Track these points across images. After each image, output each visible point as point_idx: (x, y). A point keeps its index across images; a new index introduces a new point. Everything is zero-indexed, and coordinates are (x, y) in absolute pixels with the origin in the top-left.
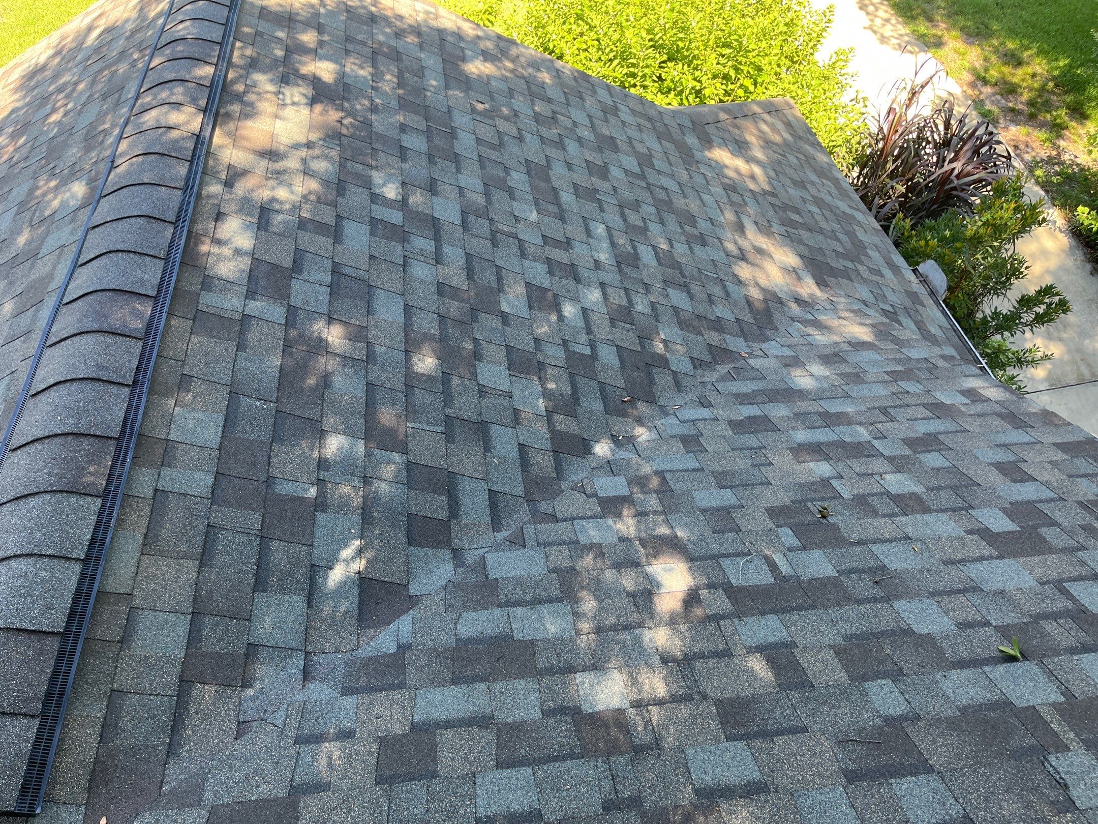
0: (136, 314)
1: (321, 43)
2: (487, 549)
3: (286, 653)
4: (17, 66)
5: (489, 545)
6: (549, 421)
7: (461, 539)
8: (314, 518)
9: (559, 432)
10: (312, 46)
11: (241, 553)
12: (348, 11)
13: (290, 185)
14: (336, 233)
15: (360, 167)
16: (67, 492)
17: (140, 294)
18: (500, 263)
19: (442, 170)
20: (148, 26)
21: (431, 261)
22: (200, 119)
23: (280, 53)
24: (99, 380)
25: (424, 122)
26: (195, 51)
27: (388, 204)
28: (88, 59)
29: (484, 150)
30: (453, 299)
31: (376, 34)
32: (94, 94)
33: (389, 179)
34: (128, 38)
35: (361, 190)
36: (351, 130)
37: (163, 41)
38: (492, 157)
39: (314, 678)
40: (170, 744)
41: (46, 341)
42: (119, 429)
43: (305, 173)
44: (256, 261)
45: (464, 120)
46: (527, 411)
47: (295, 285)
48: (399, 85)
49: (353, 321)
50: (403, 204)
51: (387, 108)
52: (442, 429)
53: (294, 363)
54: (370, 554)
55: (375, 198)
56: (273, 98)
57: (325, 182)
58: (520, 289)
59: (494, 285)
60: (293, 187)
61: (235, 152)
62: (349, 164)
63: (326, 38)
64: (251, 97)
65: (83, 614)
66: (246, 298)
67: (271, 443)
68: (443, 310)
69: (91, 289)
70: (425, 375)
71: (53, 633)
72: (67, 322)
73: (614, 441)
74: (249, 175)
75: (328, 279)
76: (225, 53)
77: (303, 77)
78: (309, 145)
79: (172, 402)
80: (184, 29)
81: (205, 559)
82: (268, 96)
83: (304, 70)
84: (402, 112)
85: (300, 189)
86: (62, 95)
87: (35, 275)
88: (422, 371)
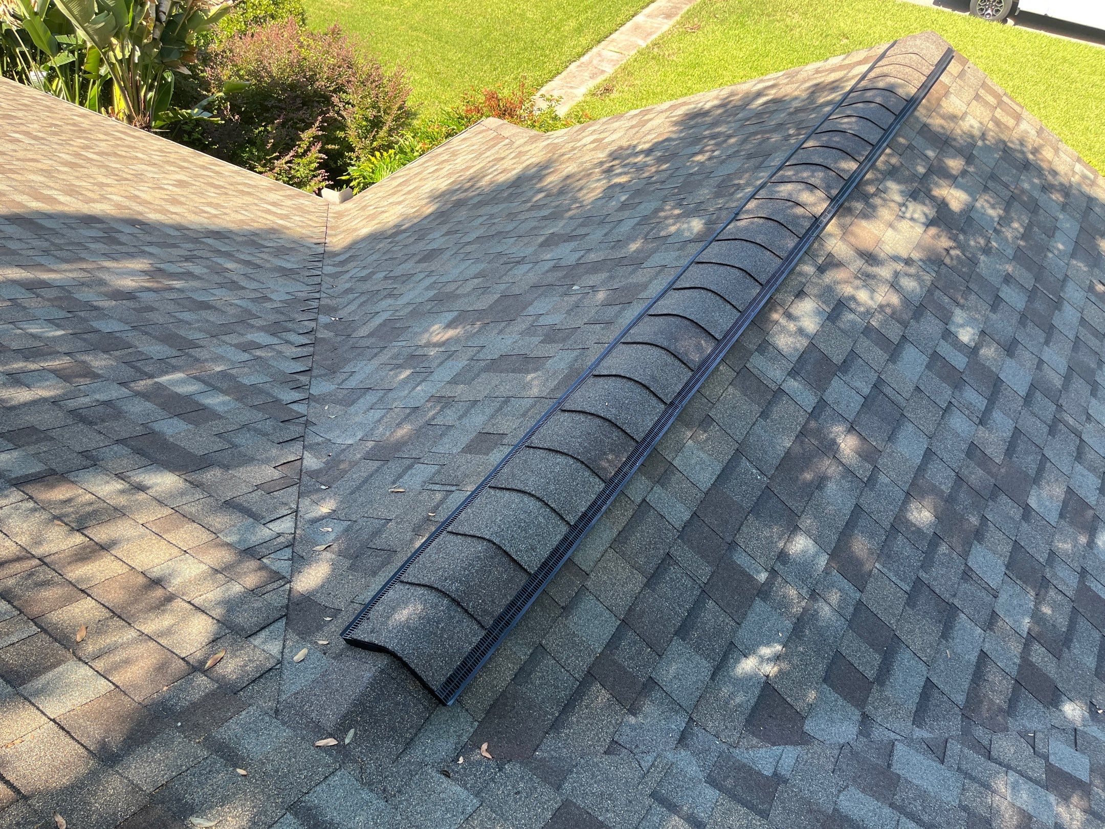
0: (699, 348)
1: (964, 173)
2: (899, 737)
3: (674, 706)
4: (684, 104)
5: (902, 733)
6: (1027, 646)
7: (876, 709)
8: (753, 600)
9: (1032, 665)
10: (954, 172)
11: (681, 594)
12: (1004, 151)
13: (873, 291)
14: (894, 352)
15: (946, 299)
16: (586, 465)
17: (710, 334)
18: (1049, 453)
19: (1029, 335)
20: (814, 109)
21: (975, 419)
22: (825, 205)
23: (921, 170)
24: (648, 388)
25: (1032, 282)
26: (849, 146)
27: (958, 345)
28: (748, 119)
29: (1084, 333)
30: (979, 466)
31: (1022, 180)
32: (741, 151)
33: (971, 322)
34: (790, 114)
35: (937, 321)
36: (955, 262)
37: (825, 127)
38: (1090, 344)
39: (687, 746)
40: (557, 718)
41: (622, 337)
42: (643, 435)
43: (892, 285)
44: (812, 346)
45: (1076, 294)
46: (1006, 621)
47: (836, 383)
48: (1023, 237)
49: (871, 440)
50: (972, 352)
51: (1000, 254)
52: (908, 588)
53: (801, 451)
54: (785, 666)
55: (948, 335)
56: (896, 208)
57: (906, 301)
58: (1059, 491)
59: (1032, 473)
60: (876, 294)
61: (840, 243)
62: (937, 293)
63: (971, 169)
64: (877, 201)
65: (551, 569)
66: (789, 374)
67: (749, 513)
68: (965, 472)
69: (675, 313)
70: (915, 526)
71: (526, 570)
72: (644, 331)
73: (1090, 710)
74: (842, 268)
75: (866, 391)
76: (874, 155)
77: (933, 198)
78: (908, 262)
79: (689, 434)
80: (848, 123)
81: (652, 580)
82: (892, 205)
83: (936, 192)
84: (1014, 263)
85: (881, 298)
86: (713, 142)
87: (633, 279)
88: (914, 521)
